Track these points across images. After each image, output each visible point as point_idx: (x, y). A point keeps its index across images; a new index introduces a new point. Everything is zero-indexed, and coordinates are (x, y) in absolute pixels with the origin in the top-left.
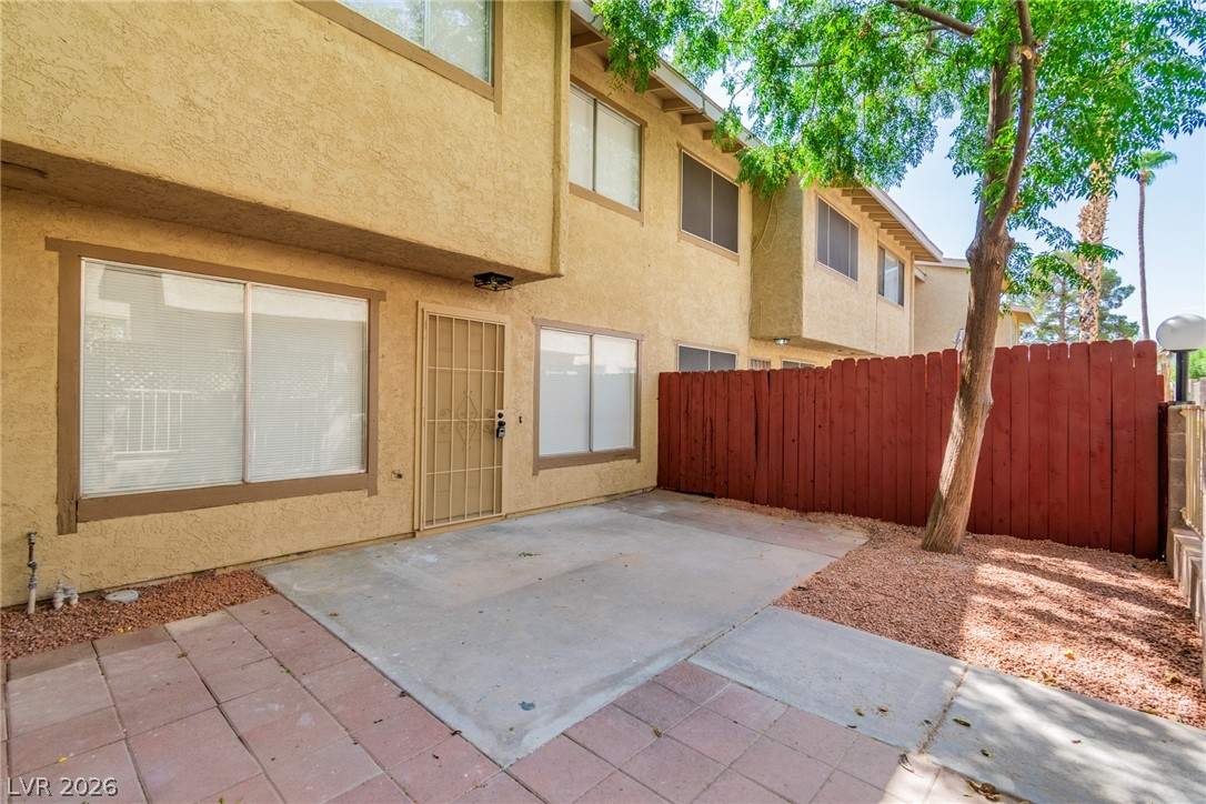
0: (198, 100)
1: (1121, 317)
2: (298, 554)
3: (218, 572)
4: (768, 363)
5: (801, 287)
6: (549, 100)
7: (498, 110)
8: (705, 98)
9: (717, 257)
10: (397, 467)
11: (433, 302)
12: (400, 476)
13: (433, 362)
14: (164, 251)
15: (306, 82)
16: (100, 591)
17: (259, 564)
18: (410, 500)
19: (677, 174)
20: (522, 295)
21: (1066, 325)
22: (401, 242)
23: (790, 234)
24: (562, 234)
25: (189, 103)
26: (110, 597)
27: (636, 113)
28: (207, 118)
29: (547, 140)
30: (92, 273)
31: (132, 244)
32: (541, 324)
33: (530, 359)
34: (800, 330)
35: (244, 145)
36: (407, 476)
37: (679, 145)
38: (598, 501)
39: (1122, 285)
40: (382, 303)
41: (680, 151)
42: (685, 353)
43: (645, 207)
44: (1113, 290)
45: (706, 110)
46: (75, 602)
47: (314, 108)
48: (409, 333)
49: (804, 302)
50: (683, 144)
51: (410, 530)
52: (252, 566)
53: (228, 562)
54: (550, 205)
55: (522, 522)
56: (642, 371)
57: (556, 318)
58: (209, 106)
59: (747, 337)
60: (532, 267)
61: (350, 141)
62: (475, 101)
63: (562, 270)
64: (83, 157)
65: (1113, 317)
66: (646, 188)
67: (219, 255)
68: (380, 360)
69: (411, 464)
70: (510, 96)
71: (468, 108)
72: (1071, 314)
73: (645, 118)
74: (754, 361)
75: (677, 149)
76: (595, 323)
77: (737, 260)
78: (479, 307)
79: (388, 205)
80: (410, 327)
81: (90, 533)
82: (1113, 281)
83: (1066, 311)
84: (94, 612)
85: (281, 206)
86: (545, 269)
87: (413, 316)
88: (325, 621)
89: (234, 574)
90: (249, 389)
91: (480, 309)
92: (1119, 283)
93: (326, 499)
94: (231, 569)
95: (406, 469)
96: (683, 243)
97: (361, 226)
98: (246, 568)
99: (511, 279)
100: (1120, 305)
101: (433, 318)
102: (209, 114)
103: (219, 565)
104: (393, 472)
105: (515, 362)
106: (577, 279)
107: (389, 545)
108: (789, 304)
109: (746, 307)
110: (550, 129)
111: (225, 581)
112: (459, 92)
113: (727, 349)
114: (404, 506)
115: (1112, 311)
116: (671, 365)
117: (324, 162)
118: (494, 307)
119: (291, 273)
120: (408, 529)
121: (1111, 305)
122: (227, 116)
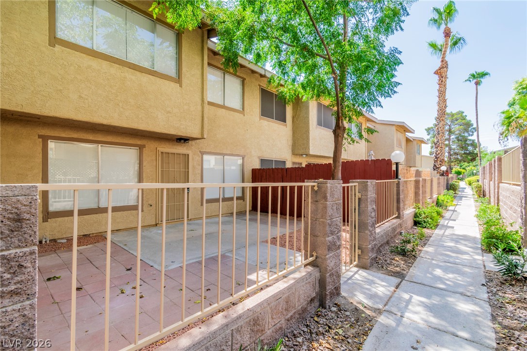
0: (83, 96)
1: (473, 140)
2: (117, 230)
3: (91, 235)
4: (301, 164)
5: (309, 135)
6: (200, 81)
7: (181, 86)
8: (265, 70)
9: (277, 125)
10: (150, 202)
11: (162, 147)
12: (151, 206)
13: (162, 167)
14: (73, 136)
15: (116, 86)
16: (55, 240)
17: (104, 233)
18: (155, 214)
19: (259, 96)
20: (196, 144)
21: (451, 143)
22: (148, 131)
23: (305, 116)
24: (205, 124)
25: (80, 97)
26: (58, 241)
27: (241, 76)
28: (86, 101)
29: (199, 94)
30: (51, 145)
31: (63, 135)
32: (203, 153)
33: (199, 165)
34: (309, 152)
35: (97, 107)
36: (154, 206)
37: (260, 85)
38: (228, 215)
39: (473, 127)
40: (144, 149)
41: (260, 87)
42: (263, 161)
43: (245, 109)
44: (470, 129)
45: (266, 74)
46: (48, 242)
47: (118, 94)
48: (154, 158)
49: (310, 141)
50: (261, 85)
51: (155, 224)
52: (101, 234)
53: (94, 232)
54: (201, 115)
55: (196, 222)
56: (245, 168)
57: (209, 151)
58: (86, 97)
59: (291, 154)
60: (195, 136)
61: (130, 102)
62: (173, 84)
63: (205, 137)
64: (51, 116)
65: (470, 140)
66: (246, 103)
67: (90, 137)
68: (144, 168)
69: (155, 202)
70: (185, 81)
71: (171, 87)
72: (453, 139)
73: (245, 77)
74: (294, 163)
75: (259, 87)
76: (225, 152)
77: (286, 125)
78: (180, 148)
79: (143, 120)
80: (154, 156)
81: (52, 222)
82: (470, 125)
83: (451, 137)
84: (54, 245)
85: (108, 124)
86: (199, 136)
87: (155, 152)
88: (122, 246)
89: (96, 236)
90: (100, 178)
91: (180, 149)
92: (472, 126)
93: (126, 213)
94: (95, 235)
95: (153, 202)
96: (262, 121)
97: (134, 128)
98: (99, 234)
99: (189, 140)
100: (473, 135)
101: (162, 153)
102: (86, 99)
103: (91, 233)
104: (149, 204)
105: (194, 167)
106: (217, 136)
107: (147, 228)
108: (305, 142)
109: (290, 143)
110: (200, 90)
111: (93, 238)
112: (167, 82)
113: (282, 159)
114: (153, 216)
115: (470, 138)
116: (257, 166)
117: (121, 110)
118: (185, 148)
119: (113, 141)
120: (154, 223)
121: (469, 135)
122: (92, 99)
